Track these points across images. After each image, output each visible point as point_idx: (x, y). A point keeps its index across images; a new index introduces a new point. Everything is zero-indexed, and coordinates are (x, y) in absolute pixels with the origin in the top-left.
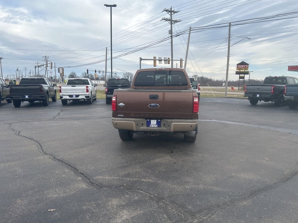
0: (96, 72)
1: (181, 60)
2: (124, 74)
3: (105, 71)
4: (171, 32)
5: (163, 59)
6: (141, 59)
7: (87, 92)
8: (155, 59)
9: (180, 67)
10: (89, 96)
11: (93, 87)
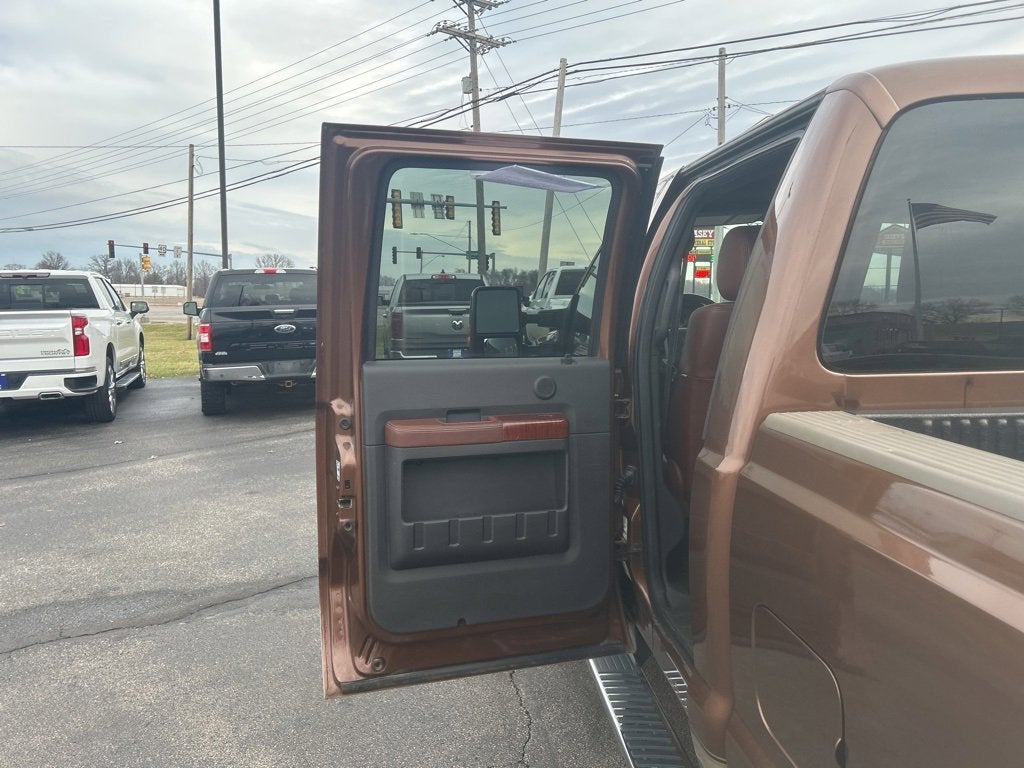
0: (146, 251)
1: (496, 205)
2: (259, 262)
3: (186, 249)
4: (471, 84)
5: (427, 198)
7: (75, 355)
8: (397, 199)
9: (493, 231)
10: (94, 378)
11: (123, 318)
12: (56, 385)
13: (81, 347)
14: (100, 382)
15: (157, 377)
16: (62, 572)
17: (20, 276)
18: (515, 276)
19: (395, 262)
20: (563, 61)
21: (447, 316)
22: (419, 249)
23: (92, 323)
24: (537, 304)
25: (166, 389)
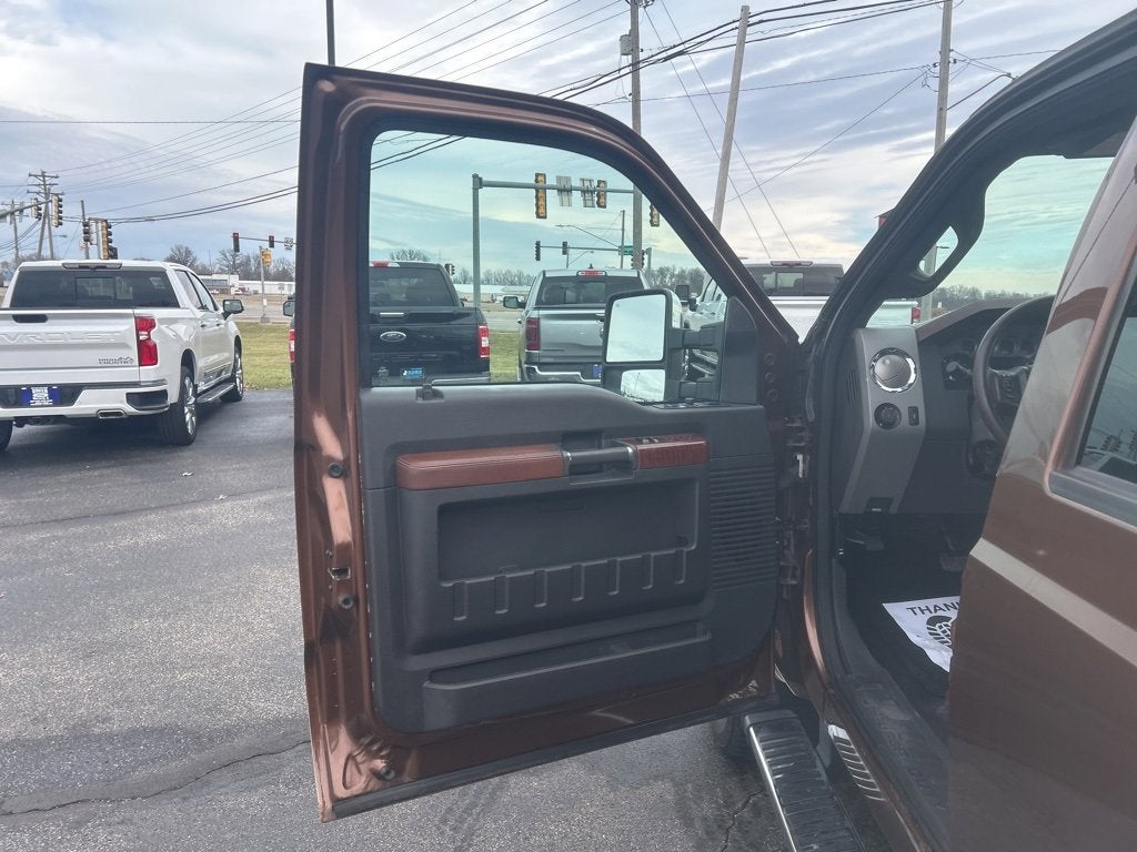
0: (272, 245)
2: (393, 258)
4: (631, 43)
5: (576, 183)
6: (479, 183)
7: (140, 365)
8: (541, 184)
9: (651, 222)
10: (164, 394)
11: (213, 319)
12: (116, 402)
13: (148, 354)
14: (173, 397)
15: (259, 388)
16: (45, 683)
17: (87, 267)
18: (672, 276)
19: (538, 258)
20: (745, 9)
21: (594, 322)
22: (565, 244)
23: (163, 327)
24: (707, 308)
25: (263, 404)
